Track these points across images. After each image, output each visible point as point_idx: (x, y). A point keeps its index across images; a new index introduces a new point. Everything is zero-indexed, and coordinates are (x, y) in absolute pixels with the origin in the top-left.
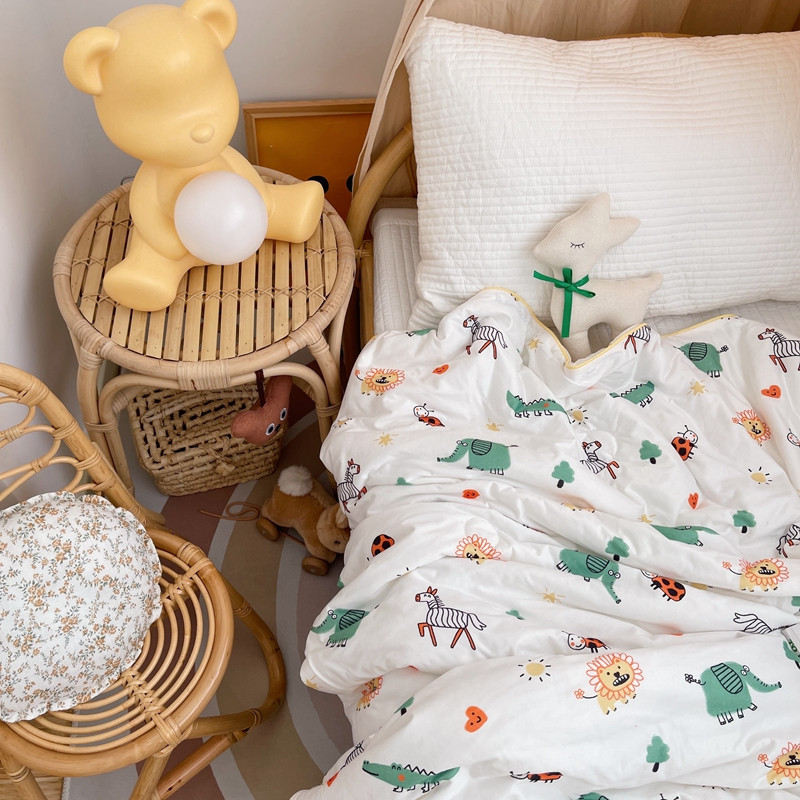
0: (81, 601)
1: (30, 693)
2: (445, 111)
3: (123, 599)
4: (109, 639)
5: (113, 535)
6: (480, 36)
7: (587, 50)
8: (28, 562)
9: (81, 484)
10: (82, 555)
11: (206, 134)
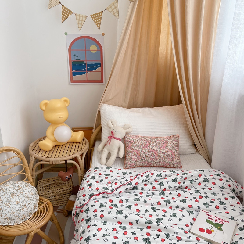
3: (30, 202)
11: (61, 116)
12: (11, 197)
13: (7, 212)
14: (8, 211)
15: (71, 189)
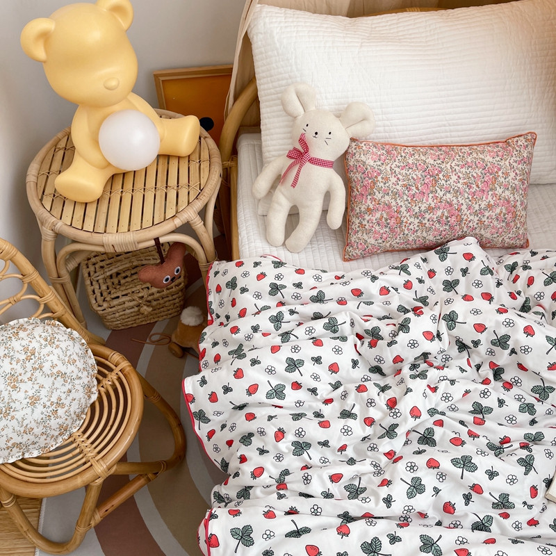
0: (42, 387)
1: (10, 444)
2: (274, 65)
3: (70, 387)
4: (61, 412)
5: (63, 345)
6: (296, 16)
7: (368, 22)
8: (7, 360)
9: (42, 313)
10: (43, 357)
11: (113, 83)
12: (9, 388)
13: (9, 432)
14: (11, 428)
15: (180, 284)
